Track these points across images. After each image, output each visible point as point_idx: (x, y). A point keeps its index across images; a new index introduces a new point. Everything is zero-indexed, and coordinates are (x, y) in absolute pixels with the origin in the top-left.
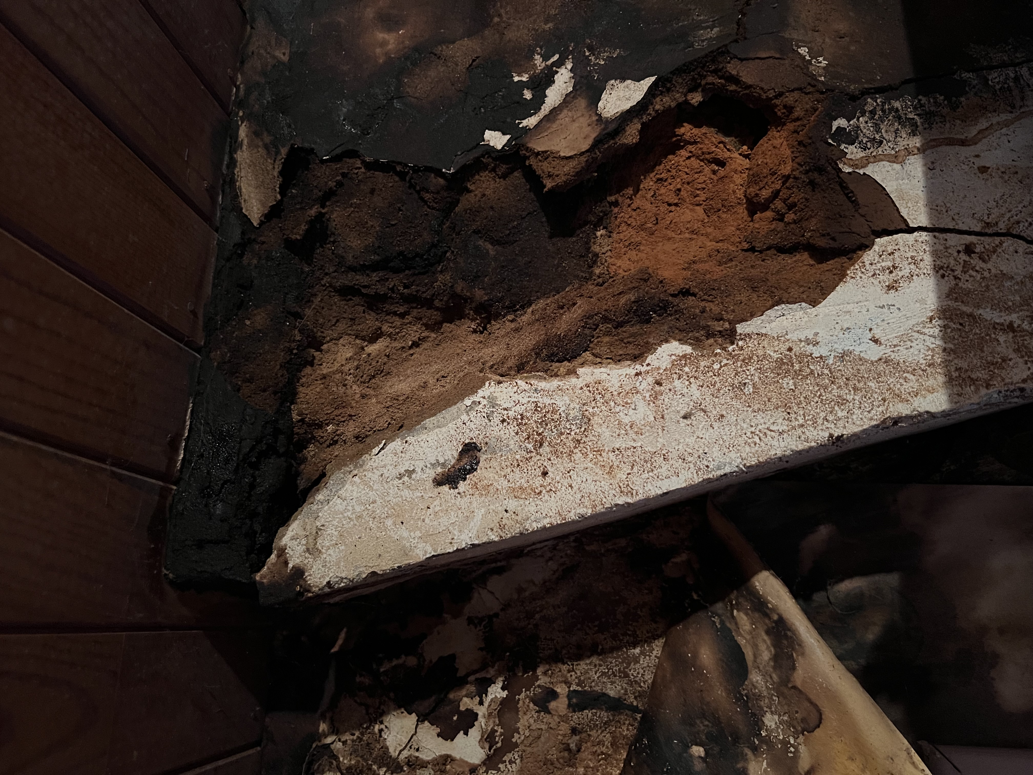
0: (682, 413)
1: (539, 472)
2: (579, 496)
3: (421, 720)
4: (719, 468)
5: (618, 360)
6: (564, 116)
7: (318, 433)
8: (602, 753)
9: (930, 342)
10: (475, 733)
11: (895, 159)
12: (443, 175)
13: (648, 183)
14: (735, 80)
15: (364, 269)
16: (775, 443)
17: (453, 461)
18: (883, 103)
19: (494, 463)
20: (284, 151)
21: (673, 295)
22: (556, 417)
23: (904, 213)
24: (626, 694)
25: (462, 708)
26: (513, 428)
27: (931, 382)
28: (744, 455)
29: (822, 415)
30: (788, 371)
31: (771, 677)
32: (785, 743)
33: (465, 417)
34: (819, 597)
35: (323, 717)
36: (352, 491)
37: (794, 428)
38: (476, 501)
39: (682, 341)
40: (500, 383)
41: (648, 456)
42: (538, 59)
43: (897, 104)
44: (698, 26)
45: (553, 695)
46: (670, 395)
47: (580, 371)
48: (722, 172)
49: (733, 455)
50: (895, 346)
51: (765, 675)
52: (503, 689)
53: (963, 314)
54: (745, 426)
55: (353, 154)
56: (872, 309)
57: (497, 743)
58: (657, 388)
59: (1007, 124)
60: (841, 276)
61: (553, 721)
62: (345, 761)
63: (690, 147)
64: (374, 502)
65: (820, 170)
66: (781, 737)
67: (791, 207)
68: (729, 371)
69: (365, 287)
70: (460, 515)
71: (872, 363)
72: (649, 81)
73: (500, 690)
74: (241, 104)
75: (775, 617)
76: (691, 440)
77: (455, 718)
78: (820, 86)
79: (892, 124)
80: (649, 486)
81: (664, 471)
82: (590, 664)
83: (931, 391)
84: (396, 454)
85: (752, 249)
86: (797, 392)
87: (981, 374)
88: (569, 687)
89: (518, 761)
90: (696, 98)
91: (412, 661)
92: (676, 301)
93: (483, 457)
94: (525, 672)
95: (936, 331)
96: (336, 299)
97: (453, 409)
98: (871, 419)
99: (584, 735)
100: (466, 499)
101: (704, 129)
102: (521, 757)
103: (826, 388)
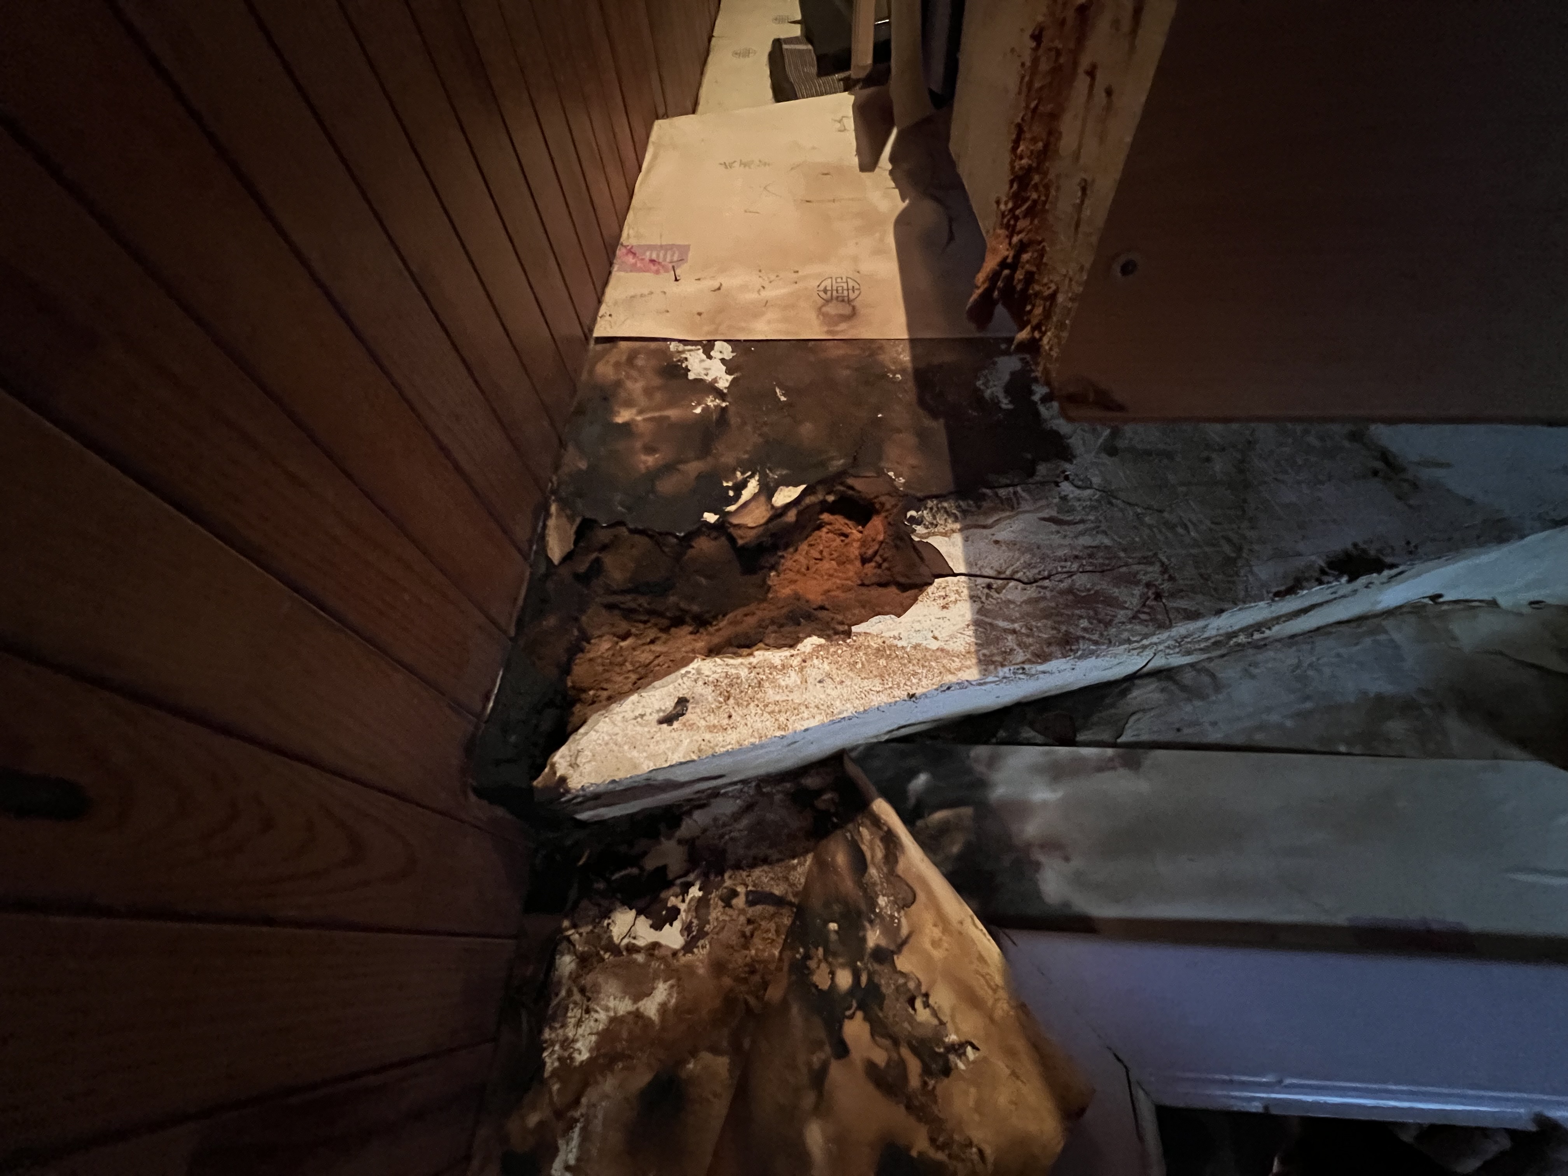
0: (818, 679)
1: (726, 715)
2: (751, 730)
3: (639, 914)
4: (840, 713)
5: (779, 647)
6: (753, 505)
7: (583, 696)
8: (769, 938)
9: (968, 639)
10: (677, 924)
11: (945, 534)
12: (677, 537)
13: (804, 547)
14: (851, 488)
15: (624, 592)
16: (874, 698)
17: (671, 709)
18: (937, 505)
19: (698, 710)
20: (578, 520)
21: (815, 609)
22: (739, 681)
23: (951, 565)
24: (787, 893)
25: (669, 905)
26: (711, 688)
27: (968, 663)
28: (855, 705)
29: (903, 681)
30: (883, 656)
31: (882, 870)
32: (892, 917)
33: (680, 681)
34: (920, 823)
35: (566, 916)
36: (603, 727)
37: (886, 689)
38: (684, 733)
39: (819, 636)
40: (704, 659)
41: (796, 706)
42: (738, 474)
43: (945, 505)
44: (832, 458)
45: (734, 894)
46: (811, 668)
47: (756, 653)
48: (847, 541)
49: (848, 705)
50: (947, 641)
51: (879, 869)
52: (700, 890)
53: (986, 623)
54: (856, 687)
55: (621, 523)
56: (933, 619)
57: (693, 932)
58: (804, 664)
59: (1009, 517)
60: (915, 600)
61: (734, 913)
62: (580, 948)
63: (828, 527)
64: (617, 734)
65: (901, 539)
66: (889, 913)
67: (885, 560)
68: (847, 654)
69: (622, 603)
70: (673, 743)
71: (933, 651)
72: (803, 487)
73: (697, 891)
74: (553, 492)
75: (885, 828)
76: (823, 696)
77: (664, 913)
78: (900, 492)
79: (943, 516)
80: (796, 725)
81: (805, 715)
82: (762, 871)
83: (969, 667)
84: (633, 704)
85: (863, 585)
86: (888, 668)
87: (998, 658)
88: (747, 888)
89: (708, 946)
90: (831, 498)
91: (635, 871)
92: (816, 613)
93: (690, 706)
94: (716, 876)
95: (971, 633)
96: (604, 611)
97: (673, 676)
98: (933, 684)
99: (756, 925)
100: (679, 733)
101: (836, 517)
102: (710, 943)
103: (905, 665)
